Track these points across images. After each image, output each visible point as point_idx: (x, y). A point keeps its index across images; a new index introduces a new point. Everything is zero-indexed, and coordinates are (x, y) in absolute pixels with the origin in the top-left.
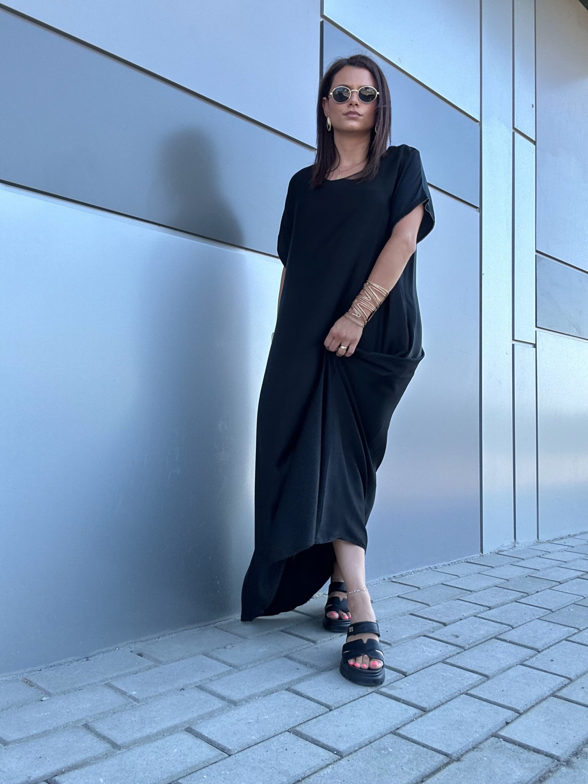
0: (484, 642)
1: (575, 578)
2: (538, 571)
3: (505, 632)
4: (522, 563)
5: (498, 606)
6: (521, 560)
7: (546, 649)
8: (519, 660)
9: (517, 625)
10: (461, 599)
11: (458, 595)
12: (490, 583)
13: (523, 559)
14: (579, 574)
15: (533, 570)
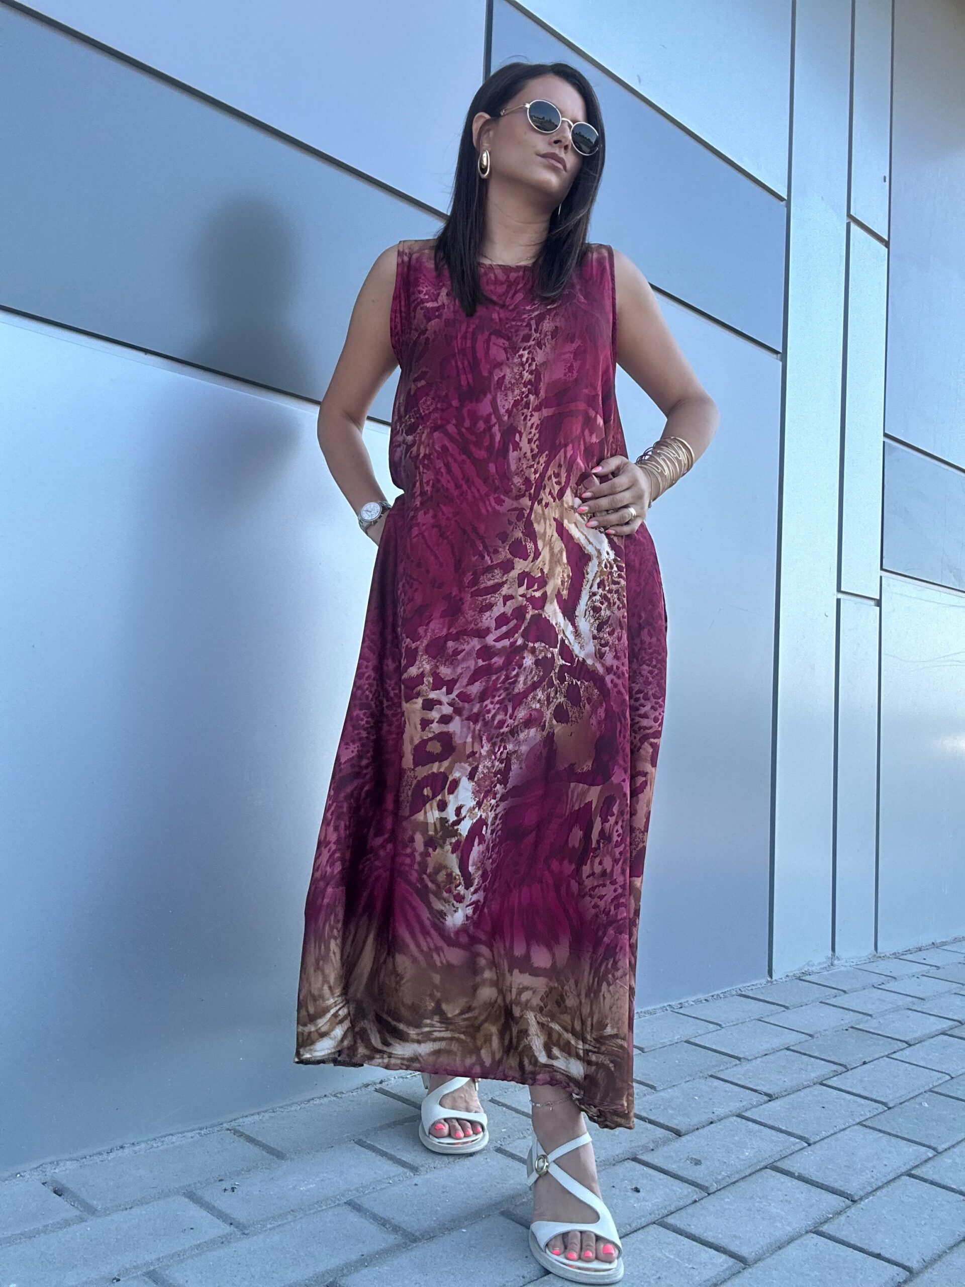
0: (750, 1175)
1: (937, 1033)
2: (869, 1018)
3: (793, 1153)
4: (841, 1000)
5: (786, 1093)
6: (842, 993)
7: (868, 1195)
8: (813, 1221)
9: (818, 1138)
10: (718, 1075)
11: (714, 1066)
12: (776, 1042)
13: (845, 992)
14: (946, 1024)
15: (861, 1016)
